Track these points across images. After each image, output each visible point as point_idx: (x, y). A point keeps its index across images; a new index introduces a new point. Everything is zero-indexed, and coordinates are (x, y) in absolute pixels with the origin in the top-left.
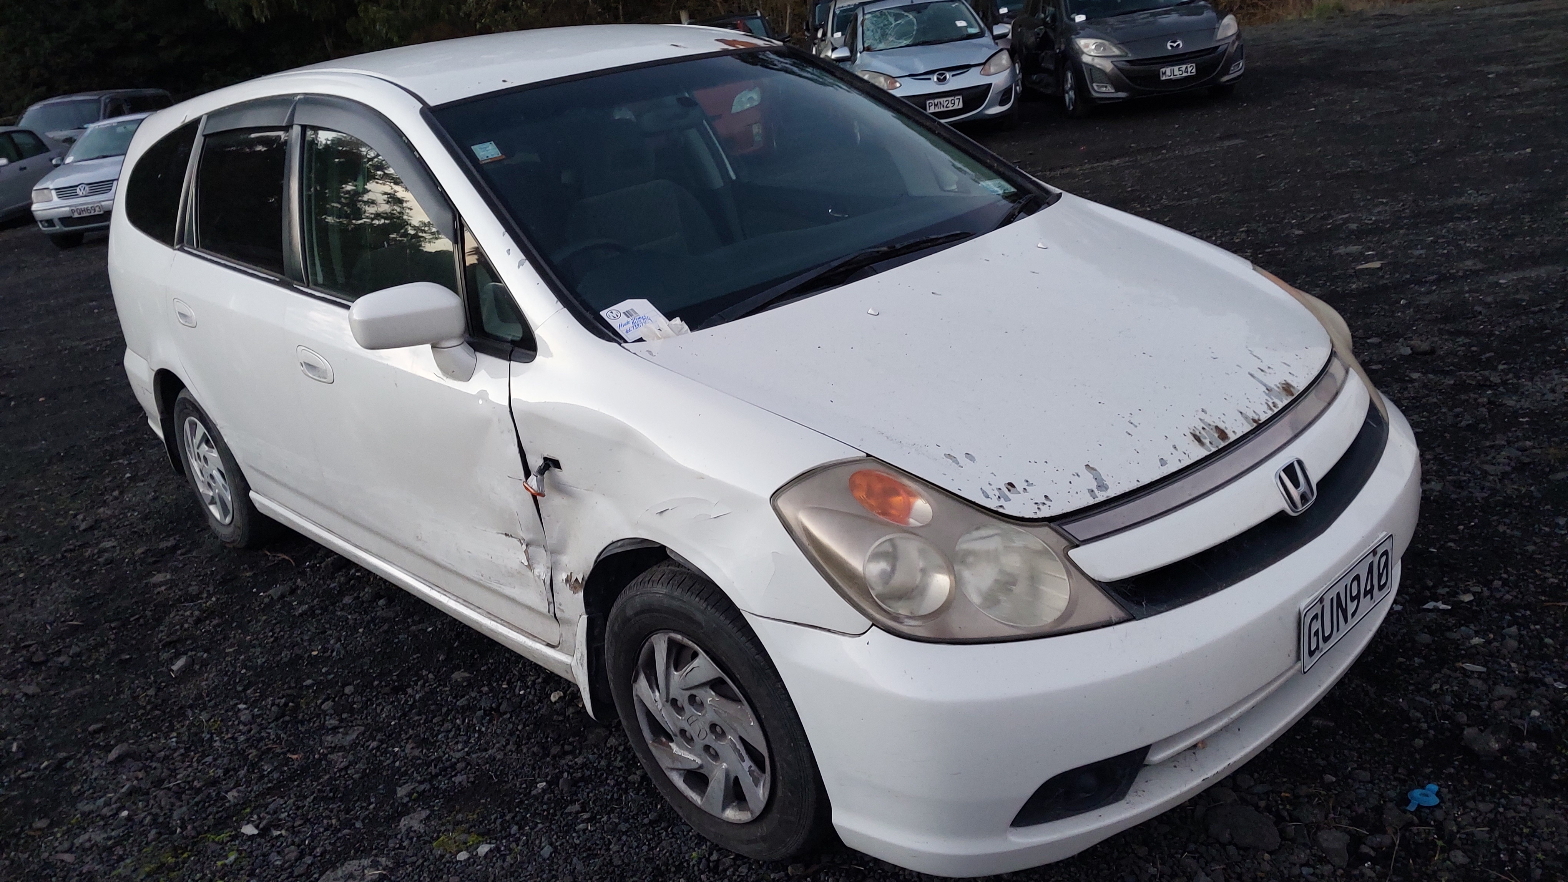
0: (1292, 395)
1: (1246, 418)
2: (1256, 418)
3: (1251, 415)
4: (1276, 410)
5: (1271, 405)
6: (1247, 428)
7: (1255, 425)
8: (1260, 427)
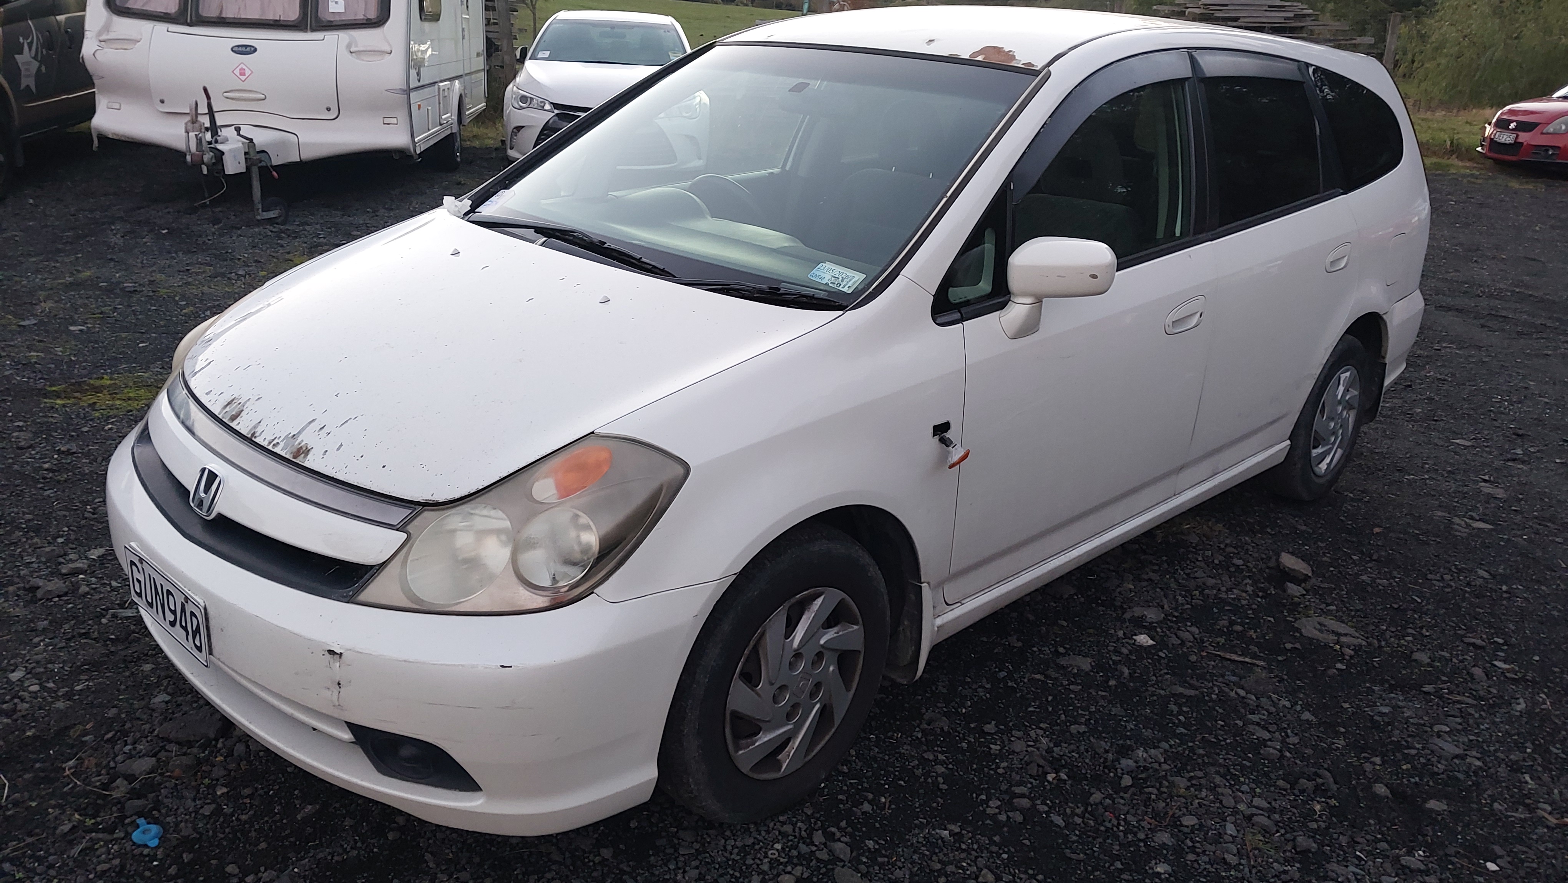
0: (294, 458)
1: (255, 427)
2: (257, 435)
3: (259, 430)
4: (270, 448)
5: (275, 442)
6: (244, 432)
7: (249, 436)
8: (249, 440)
